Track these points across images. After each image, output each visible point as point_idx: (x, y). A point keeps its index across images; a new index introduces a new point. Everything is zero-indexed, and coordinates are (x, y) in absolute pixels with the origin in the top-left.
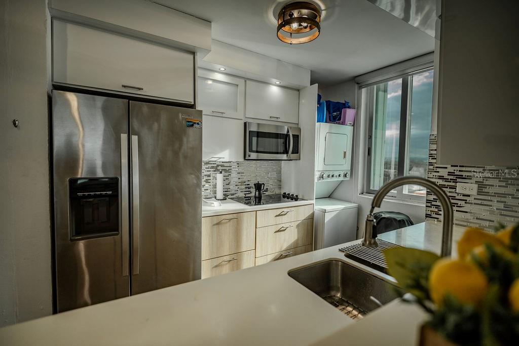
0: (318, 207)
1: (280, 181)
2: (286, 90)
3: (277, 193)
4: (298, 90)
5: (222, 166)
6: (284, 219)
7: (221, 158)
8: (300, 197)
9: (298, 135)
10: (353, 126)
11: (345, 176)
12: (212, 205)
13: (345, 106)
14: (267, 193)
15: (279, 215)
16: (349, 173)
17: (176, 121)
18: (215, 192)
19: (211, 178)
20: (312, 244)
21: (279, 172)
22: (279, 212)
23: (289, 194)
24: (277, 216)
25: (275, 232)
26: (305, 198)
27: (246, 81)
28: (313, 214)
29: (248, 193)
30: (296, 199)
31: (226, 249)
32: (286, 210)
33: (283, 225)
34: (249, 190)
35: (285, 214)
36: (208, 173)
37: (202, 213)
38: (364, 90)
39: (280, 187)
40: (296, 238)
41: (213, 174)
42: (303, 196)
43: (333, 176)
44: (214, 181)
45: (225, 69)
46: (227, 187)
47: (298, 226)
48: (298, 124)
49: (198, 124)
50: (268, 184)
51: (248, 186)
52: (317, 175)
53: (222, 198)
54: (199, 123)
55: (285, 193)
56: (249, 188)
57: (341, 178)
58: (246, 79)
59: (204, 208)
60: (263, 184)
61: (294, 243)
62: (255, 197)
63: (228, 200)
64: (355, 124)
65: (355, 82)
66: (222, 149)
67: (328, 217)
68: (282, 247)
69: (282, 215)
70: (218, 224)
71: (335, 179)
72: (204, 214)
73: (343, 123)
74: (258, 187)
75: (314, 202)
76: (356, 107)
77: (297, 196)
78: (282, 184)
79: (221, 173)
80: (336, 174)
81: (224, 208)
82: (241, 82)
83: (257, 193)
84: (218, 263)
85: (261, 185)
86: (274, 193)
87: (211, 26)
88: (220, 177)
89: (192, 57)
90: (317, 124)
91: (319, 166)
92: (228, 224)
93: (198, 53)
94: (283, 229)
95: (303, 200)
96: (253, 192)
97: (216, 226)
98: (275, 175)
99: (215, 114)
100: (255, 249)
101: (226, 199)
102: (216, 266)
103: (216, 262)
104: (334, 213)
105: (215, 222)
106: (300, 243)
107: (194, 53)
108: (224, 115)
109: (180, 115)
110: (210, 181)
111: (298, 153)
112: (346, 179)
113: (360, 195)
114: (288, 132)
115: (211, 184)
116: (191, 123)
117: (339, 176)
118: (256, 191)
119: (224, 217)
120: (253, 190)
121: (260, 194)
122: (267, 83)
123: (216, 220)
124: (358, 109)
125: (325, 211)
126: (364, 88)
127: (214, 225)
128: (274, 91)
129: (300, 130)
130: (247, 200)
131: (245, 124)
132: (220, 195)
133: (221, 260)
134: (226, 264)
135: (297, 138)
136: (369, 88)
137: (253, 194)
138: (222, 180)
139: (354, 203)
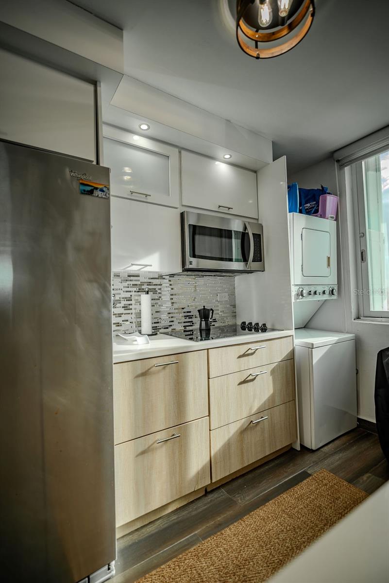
0: (300, 341)
1: (234, 306)
2: (239, 169)
3: (230, 323)
4: (255, 172)
5: (149, 284)
6: (251, 361)
7: (147, 266)
8: (268, 326)
9: (260, 235)
10: (337, 219)
11: (332, 293)
12: (135, 343)
13: (323, 191)
14: (217, 325)
15: (244, 355)
16: (336, 288)
17: (59, 181)
18: (139, 325)
19: (133, 302)
20: (295, 400)
21: (232, 295)
22: (243, 349)
23: (251, 324)
24: (240, 357)
25: (239, 384)
26: (277, 327)
27: (180, 152)
28: (293, 351)
29: (189, 324)
30: (264, 329)
31: (161, 419)
32: (253, 347)
33: (251, 372)
34: (190, 320)
35: (252, 354)
36: (128, 295)
37: (114, 355)
38: (347, 170)
39: (234, 314)
40: (271, 392)
41: (135, 295)
42: (273, 325)
43: (315, 293)
44: (137, 307)
45: (149, 128)
46: (157, 315)
47: (273, 372)
48: (258, 219)
49: (102, 190)
50: (218, 310)
51: (189, 314)
52: (294, 290)
53: (151, 333)
54: (105, 189)
55: (244, 323)
56: (190, 317)
57: (326, 297)
58: (181, 149)
59: (116, 347)
60: (212, 309)
61: (268, 399)
62: (201, 330)
63: (159, 335)
64: (338, 217)
65: (334, 160)
66: (149, 250)
67: (317, 355)
68: (251, 409)
69: (248, 355)
70: (144, 374)
71: (318, 298)
72: (116, 357)
73: (323, 216)
74: (205, 314)
75: (292, 332)
76: (338, 193)
77: (264, 325)
78: (237, 310)
79: (147, 293)
80: (320, 289)
81: (154, 347)
82: (173, 152)
83: (203, 323)
84: (146, 447)
85: (208, 310)
86: (226, 324)
87: (122, 37)
88: (145, 300)
89: (91, 88)
90: (290, 215)
91: (296, 278)
92: (162, 374)
93: (102, 84)
94: (251, 378)
95: (273, 330)
96: (197, 322)
97: (141, 378)
98: (225, 297)
99: (134, 196)
100: (209, 416)
101: (156, 334)
102: (143, 453)
103: (143, 444)
104: (325, 349)
105: (139, 372)
106: (278, 401)
107: (95, 83)
108: (149, 199)
109: (67, 170)
110: (131, 307)
111: (261, 261)
112: (334, 297)
113: (356, 321)
114: (245, 228)
115: (133, 311)
116: (89, 188)
117: (324, 292)
118: (201, 321)
119: (154, 362)
120: (197, 321)
121: (207, 324)
122: (212, 158)
123: (140, 367)
124: (341, 195)
125: (312, 347)
126: (346, 166)
127: (138, 376)
128: (222, 169)
129: (261, 227)
130: (189, 335)
131: (182, 215)
132: (146, 327)
133: (151, 439)
134: (162, 446)
135: (258, 238)
136: (354, 165)
137: (197, 326)
138: (150, 305)
139: (348, 333)
